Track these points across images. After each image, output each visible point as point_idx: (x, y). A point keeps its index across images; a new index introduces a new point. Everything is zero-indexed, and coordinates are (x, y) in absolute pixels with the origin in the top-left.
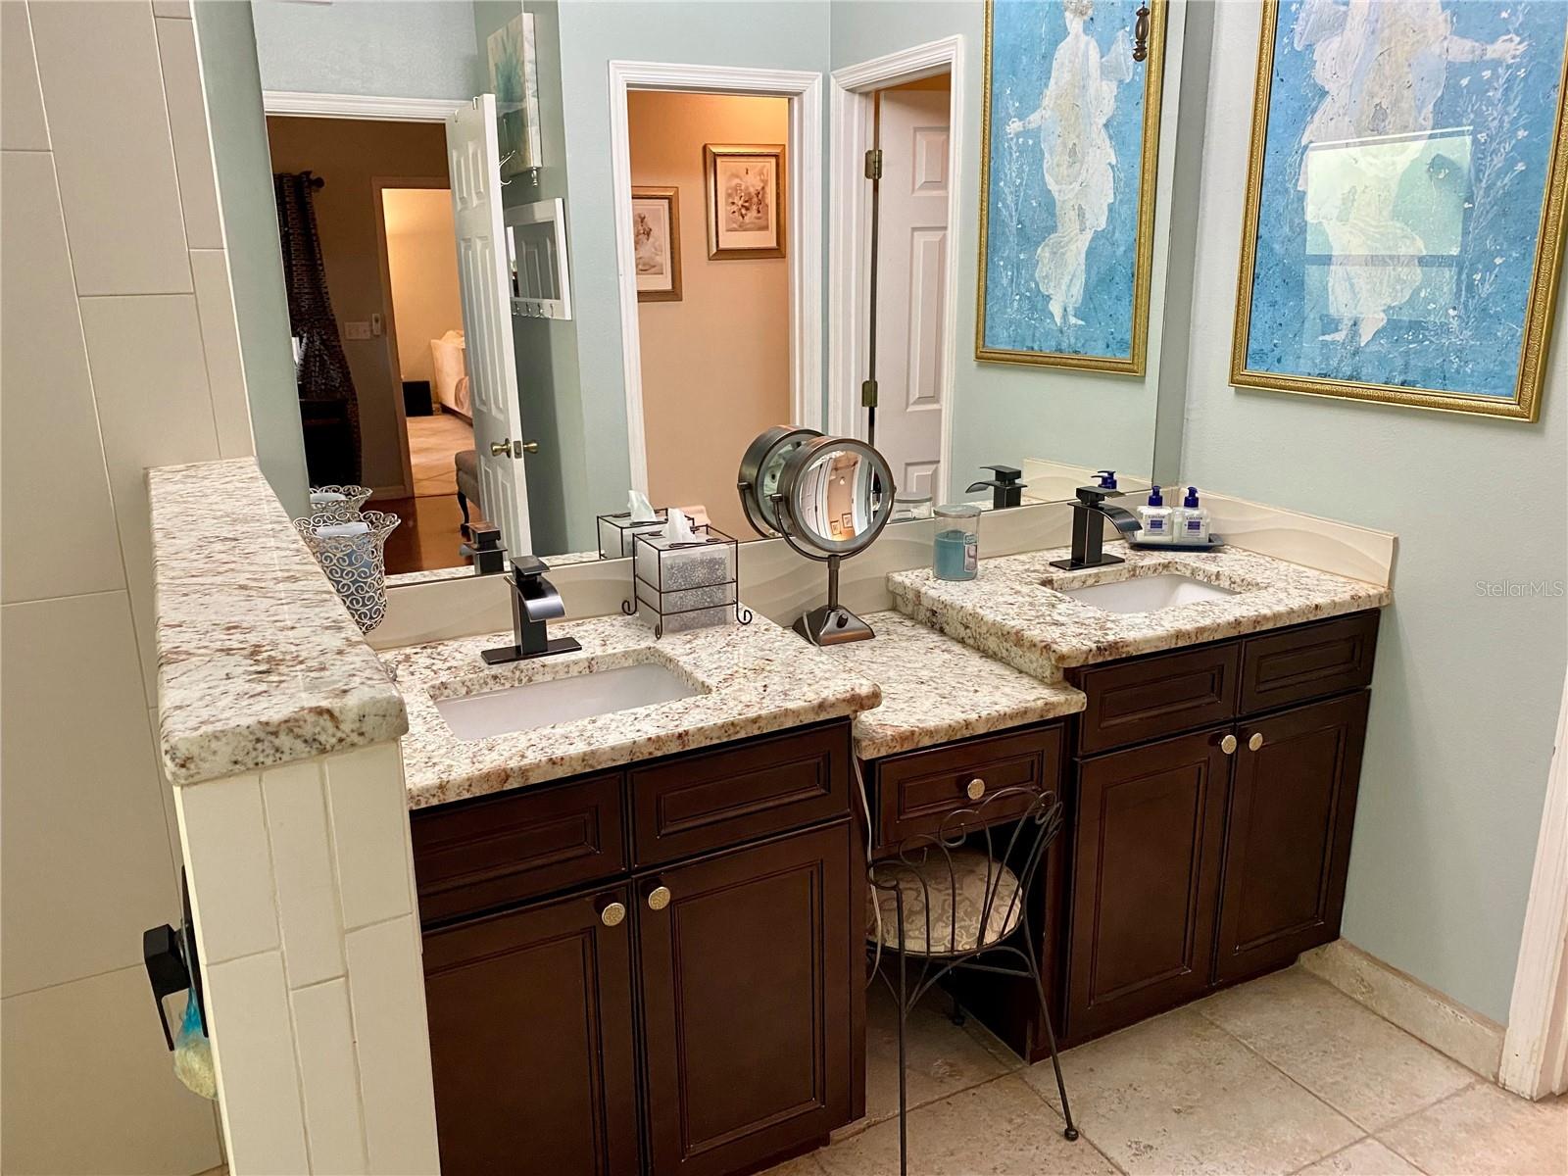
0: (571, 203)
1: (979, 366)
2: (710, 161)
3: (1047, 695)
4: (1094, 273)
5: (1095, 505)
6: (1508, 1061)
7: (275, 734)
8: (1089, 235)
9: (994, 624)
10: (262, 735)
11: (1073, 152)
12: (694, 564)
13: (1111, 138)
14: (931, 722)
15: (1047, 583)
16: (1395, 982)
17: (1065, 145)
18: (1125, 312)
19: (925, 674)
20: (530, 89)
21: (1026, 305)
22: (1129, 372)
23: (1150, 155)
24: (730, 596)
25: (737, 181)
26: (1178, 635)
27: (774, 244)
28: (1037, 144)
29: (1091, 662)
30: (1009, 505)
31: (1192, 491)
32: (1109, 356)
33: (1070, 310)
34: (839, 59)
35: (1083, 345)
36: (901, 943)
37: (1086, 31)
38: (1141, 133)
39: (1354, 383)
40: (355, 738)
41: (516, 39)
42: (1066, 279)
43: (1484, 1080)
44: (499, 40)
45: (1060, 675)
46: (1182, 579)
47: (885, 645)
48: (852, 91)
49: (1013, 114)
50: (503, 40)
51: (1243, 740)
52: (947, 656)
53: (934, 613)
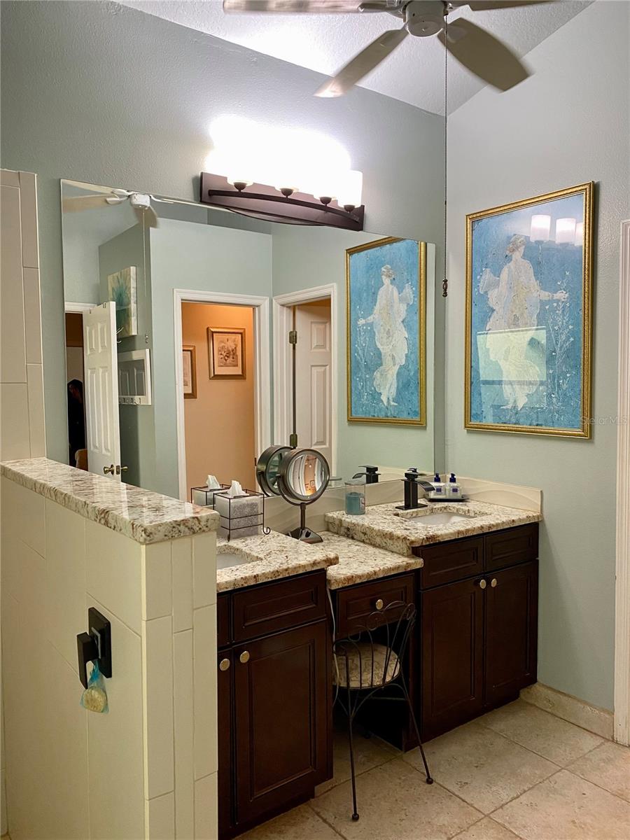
0: (154, 351)
1: (349, 425)
2: (210, 335)
3: (406, 560)
4: (400, 383)
5: (413, 480)
6: (617, 728)
7: (179, 525)
8: (397, 367)
9: (379, 530)
10: (175, 525)
11: (388, 332)
12: (244, 506)
13: (405, 327)
14: (359, 572)
15: (397, 515)
16: (564, 699)
17: (384, 329)
18: (415, 399)
19: (351, 555)
20: (133, 300)
21: (370, 397)
22: (421, 425)
23: (423, 334)
24: (260, 521)
25: (223, 344)
26: (459, 532)
27: (240, 373)
28: (372, 329)
29: (424, 544)
30: (374, 482)
31: (453, 475)
32: (410, 418)
33: (391, 398)
34: (276, 292)
35: (397, 414)
36: (348, 684)
37: (391, 283)
38: (418, 325)
39: (517, 426)
40: (205, 528)
41: (126, 278)
42: (388, 386)
43: (608, 740)
44: (116, 278)
45: (410, 552)
46: (452, 514)
47: (329, 544)
48: (283, 305)
49: (360, 316)
50: (118, 277)
51: (489, 583)
52: (357, 547)
53: (348, 529)
